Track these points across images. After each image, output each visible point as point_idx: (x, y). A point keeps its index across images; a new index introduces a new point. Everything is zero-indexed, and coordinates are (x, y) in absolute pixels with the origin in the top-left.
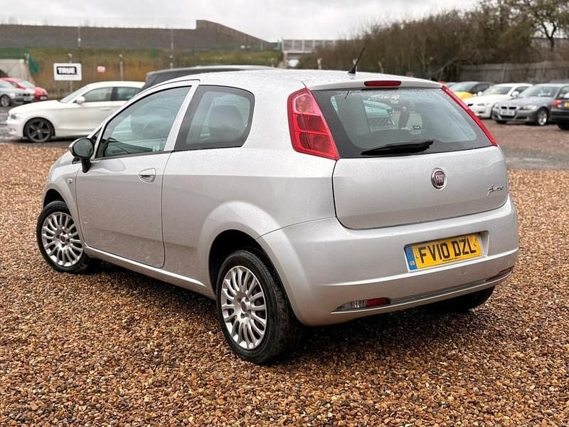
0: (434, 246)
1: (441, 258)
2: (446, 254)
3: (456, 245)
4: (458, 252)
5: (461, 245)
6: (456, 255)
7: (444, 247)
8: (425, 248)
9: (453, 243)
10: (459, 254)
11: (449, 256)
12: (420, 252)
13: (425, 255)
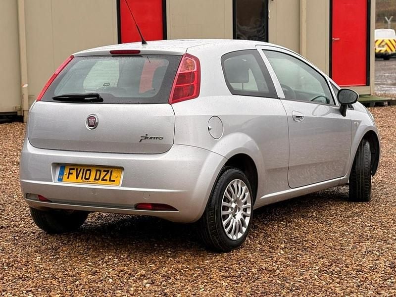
0: (81, 170)
1: (82, 179)
2: (87, 177)
3: (98, 173)
4: (97, 178)
5: (103, 174)
6: (95, 179)
7: (88, 172)
8: (73, 169)
9: (97, 171)
10: (99, 179)
11: (89, 179)
12: (70, 171)
13: (72, 174)
